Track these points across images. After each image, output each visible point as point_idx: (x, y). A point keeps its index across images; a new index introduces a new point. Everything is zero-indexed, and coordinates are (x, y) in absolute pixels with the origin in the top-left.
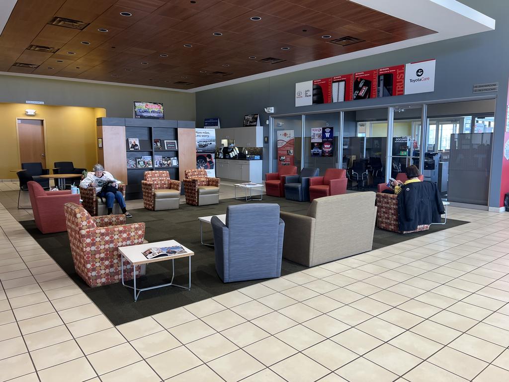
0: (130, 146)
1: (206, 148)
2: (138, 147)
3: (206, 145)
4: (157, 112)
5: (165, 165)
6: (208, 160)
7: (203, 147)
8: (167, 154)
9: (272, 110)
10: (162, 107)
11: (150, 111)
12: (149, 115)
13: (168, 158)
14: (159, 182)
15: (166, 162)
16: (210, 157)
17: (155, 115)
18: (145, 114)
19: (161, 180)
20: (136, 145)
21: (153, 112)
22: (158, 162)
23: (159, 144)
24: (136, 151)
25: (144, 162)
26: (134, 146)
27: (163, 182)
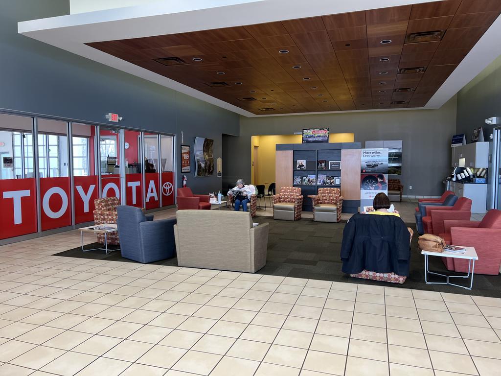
0: (298, 166)
1: (376, 168)
2: (305, 168)
3: (375, 166)
4: (322, 137)
5: (327, 183)
6: (379, 180)
7: (373, 167)
8: (332, 174)
9: (493, 121)
10: (327, 132)
11: (316, 136)
12: (314, 139)
13: (332, 177)
14: (289, 197)
15: (329, 181)
16: (382, 177)
17: (320, 139)
18: (310, 139)
19: (291, 195)
20: (303, 166)
21: (319, 137)
22: (322, 181)
23: (323, 165)
24: (302, 170)
25: (309, 180)
26: (301, 166)
27: (292, 197)
